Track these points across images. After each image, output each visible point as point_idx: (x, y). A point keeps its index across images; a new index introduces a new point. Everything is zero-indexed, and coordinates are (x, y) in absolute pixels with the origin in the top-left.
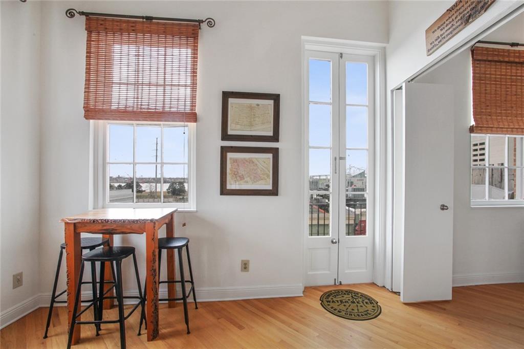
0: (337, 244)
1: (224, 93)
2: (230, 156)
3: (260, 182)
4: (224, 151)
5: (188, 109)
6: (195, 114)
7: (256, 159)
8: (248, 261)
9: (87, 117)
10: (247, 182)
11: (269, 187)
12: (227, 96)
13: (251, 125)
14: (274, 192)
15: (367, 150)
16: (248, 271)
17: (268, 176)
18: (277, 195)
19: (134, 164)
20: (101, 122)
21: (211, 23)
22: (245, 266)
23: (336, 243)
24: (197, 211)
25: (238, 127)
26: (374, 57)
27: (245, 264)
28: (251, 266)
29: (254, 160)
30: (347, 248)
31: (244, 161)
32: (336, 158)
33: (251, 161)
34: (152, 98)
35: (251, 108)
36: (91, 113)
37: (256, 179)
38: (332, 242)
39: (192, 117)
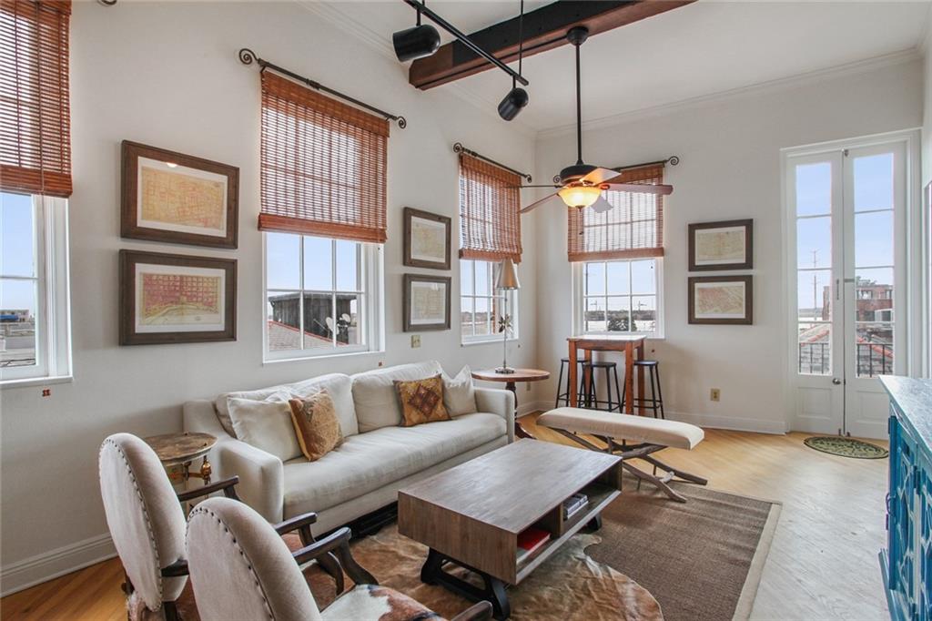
0: (842, 385)
1: (690, 225)
2: (698, 285)
3: (732, 311)
4: (691, 281)
5: (655, 246)
6: (662, 249)
7: (727, 287)
8: (719, 391)
9: (570, 260)
10: (716, 311)
11: (742, 316)
12: (692, 228)
13: (720, 254)
14: (748, 320)
15: (893, 267)
16: (718, 400)
17: (740, 305)
18: (751, 324)
19: (607, 297)
20: (578, 263)
21: (675, 161)
22: (715, 395)
23: (838, 383)
24: (665, 339)
25: (706, 257)
26: (905, 142)
27: (715, 393)
28: (722, 395)
29: (724, 289)
30: (859, 391)
31: (713, 290)
32: (838, 282)
33: (720, 290)
34: (620, 240)
35: (719, 236)
36: (573, 257)
37: (726, 308)
38: (834, 382)
39: (659, 251)
